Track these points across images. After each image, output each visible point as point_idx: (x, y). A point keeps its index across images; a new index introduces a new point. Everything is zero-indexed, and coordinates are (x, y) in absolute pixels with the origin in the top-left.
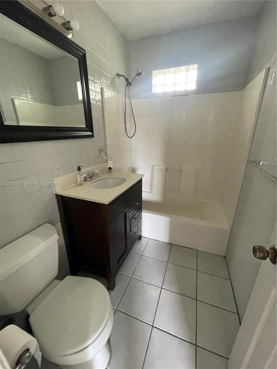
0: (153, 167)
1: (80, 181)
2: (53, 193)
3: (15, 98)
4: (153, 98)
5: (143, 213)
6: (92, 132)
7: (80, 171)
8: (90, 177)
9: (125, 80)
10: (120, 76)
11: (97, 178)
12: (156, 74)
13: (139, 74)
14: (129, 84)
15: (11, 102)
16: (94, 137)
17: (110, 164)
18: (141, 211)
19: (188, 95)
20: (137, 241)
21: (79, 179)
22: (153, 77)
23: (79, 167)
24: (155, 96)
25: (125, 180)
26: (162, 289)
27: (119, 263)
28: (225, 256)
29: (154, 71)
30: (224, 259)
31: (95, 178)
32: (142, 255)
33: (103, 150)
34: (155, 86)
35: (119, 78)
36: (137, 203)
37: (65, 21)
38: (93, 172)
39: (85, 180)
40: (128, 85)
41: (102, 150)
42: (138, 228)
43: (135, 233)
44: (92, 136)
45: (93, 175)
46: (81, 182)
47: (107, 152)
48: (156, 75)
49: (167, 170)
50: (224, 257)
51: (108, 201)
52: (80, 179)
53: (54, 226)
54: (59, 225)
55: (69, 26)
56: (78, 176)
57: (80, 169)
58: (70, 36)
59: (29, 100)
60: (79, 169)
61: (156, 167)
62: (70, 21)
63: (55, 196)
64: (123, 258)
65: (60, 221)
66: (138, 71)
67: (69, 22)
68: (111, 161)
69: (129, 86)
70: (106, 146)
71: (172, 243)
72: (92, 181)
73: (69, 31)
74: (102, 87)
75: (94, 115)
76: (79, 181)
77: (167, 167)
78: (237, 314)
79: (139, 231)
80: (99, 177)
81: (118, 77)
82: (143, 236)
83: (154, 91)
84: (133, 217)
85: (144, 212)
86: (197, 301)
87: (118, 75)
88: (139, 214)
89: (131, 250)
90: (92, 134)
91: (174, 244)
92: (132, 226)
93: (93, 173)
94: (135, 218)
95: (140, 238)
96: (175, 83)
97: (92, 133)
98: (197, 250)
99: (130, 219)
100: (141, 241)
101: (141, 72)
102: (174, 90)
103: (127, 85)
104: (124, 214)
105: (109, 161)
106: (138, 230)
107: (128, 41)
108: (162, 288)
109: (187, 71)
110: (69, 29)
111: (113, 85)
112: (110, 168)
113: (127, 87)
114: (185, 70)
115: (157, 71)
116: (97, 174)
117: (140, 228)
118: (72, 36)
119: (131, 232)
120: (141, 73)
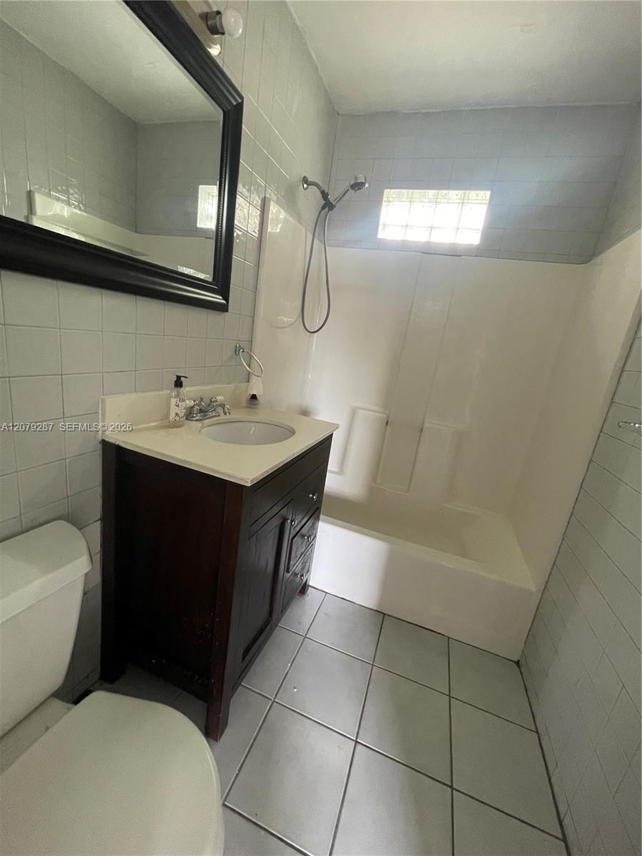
0: (354, 413)
1: (177, 414)
2: (95, 437)
3: (38, 192)
4: (378, 249)
5: (320, 522)
6: (226, 297)
7: (179, 389)
8: (201, 411)
9: (321, 195)
10: (309, 184)
11: (219, 416)
12: (391, 200)
13: (357, 186)
14: (328, 205)
15: (24, 197)
16: (227, 311)
17: (256, 388)
18: (318, 519)
19: (460, 256)
20: (297, 597)
21: (174, 410)
22: (384, 203)
23: (179, 378)
24: (382, 245)
25: (293, 432)
26: (359, 747)
27: (248, 657)
28: (519, 661)
29: (388, 190)
30: (518, 669)
31: (215, 416)
32: (305, 637)
33: (242, 350)
34: (384, 225)
35: (307, 188)
36: (314, 495)
37: (209, 11)
38: (212, 398)
39: (189, 415)
40: (327, 209)
41: (240, 348)
42: (304, 563)
43: (296, 575)
44: (223, 308)
45: (209, 406)
46: (177, 419)
47: (251, 356)
48: (389, 202)
49: (387, 424)
50: (517, 663)
51: (251, 478)
52: (176, 409)
53: (80, 529)
54: (96, 529)
55: (218, 24)
56: (173, 401)
57: (182, 383)
58: (214, 51)
59: (73, 203)
60: (178, 383)
61: (361, 414)
62: (222, 11)
63: (100, 447)
64: (258, 643)
65: (101, 519)
66: (356, 179)
67: (218, 13)
68: (259, 378)
69: (329, 211)
70: (252, 342)
71: (385, 612)
72: (206, 421)
73: (216, 36)
74: (265, 197)
75: (236, 257)
76: (172, 416)
77: (388, 417)
78: (562, 840)
79: (305, 570)
80: (225, 414)
81: (305, 186)
82: (310, 584)
83: (382, 234)
84: (298, 532)
85: (323, 521)
86: (452, 791)
87: (305, 180)
88: (314, 524)
89: (279, 620)
90: (224, 302)
91: (389, 615)
92: (293, 555)
93: (211, 401)
94: (303, 536)
95: (304, 588)
96: (430, 226)
97: (224, 299)
98: (449, 638)
99: (291, 537)
100: (305, 597)
101: (363, 181)
102: (427, 240)
103: (323, 208)
104: (281, 521)
105: (254, 379)
106: (303, 569)
107: (339, 114)
108: (357, 742)
109: (463, 203)
110: (216, 30)
111: (289, 201)
112: (254, 397)
113: (324, 212)
114: (458, 201)
115: (393, 190)
116: (223, 406)
117: (308, 564)
118: (219, 51)
119: (288, 572)
120: (362, 184)
